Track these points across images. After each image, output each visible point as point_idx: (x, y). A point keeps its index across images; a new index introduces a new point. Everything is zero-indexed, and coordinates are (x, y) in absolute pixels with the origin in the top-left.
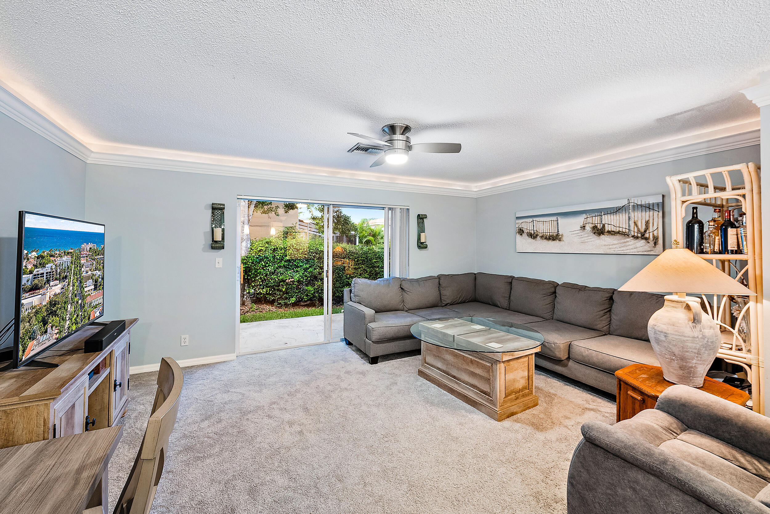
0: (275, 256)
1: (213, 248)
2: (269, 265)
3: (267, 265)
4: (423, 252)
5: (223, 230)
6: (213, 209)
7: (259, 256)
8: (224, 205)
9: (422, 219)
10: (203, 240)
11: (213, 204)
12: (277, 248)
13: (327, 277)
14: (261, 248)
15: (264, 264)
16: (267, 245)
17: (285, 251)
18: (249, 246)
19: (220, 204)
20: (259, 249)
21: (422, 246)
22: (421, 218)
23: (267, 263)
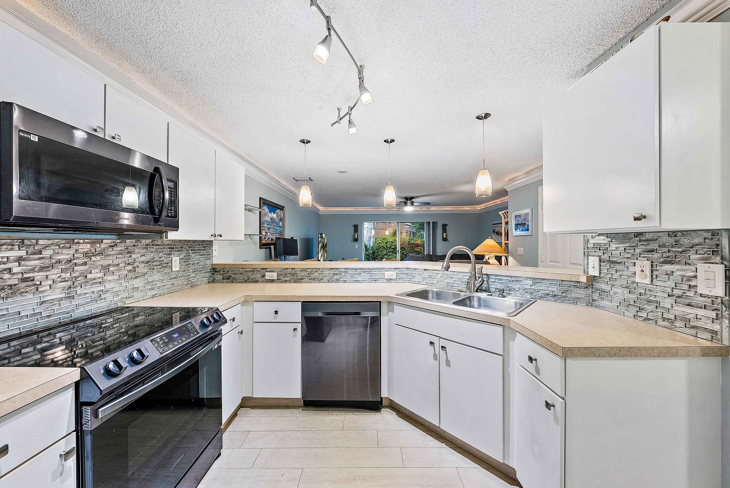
0: (387, 246)
1: (355, 241)
2: (384, 251)
3: (383, 250)
4: (446, 242)
5: (358, 234)
6: (355, 227)
7: (379, 245)
8: (358, 225)
9: (446, 226)
10: (351, 239)
11: (354, 225)
12: (388, 242)
13: (398, 253)
14: (380, 242)
15: (381, 250)
16: (383, 240)
17: (392, 243)
18: (374, 241)
19: (357, 225)
20: (379, 242)
21: (445, 240)
22: (444, 226)
23: (383, 249)
